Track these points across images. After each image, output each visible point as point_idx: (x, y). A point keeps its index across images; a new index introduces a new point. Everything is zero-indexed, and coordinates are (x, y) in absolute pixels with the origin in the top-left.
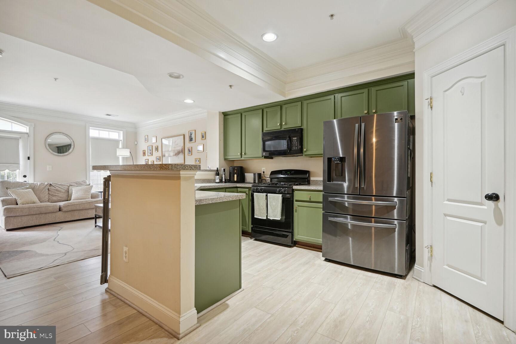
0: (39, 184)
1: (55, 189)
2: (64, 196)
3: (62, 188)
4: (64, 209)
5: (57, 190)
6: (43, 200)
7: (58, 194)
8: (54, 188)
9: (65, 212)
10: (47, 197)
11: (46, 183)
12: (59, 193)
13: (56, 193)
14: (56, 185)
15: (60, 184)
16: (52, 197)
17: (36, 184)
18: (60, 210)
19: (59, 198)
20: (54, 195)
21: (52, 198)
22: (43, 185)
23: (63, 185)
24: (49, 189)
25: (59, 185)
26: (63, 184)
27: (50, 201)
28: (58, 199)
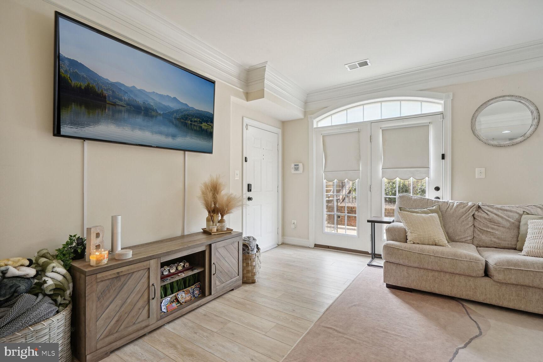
0: (455, 205)
1: (487, 217)
2: (508, 237)
3: (502, 218)
4: (498, 276)
5: (491, 221)
6: (460, 237)
7: (493, 229)
8: (485, 215)
9: (501, 283)
10: (470, 232)
11: (470, 204)
12: (496, 227)
13: (488, 227)
14: (491, 210)
15: (499, 206)
16: (479, 233)
17: (451, 204)
18: (487, 273)
19: (494, 239)
20: (484, 231)
21: (479, 235)
22: (464, 207)
23: (506, 210)
24: (475, 216)
25: (498, 209)
26: (508, 208)
27: (476, 242)
28: (491, 240)
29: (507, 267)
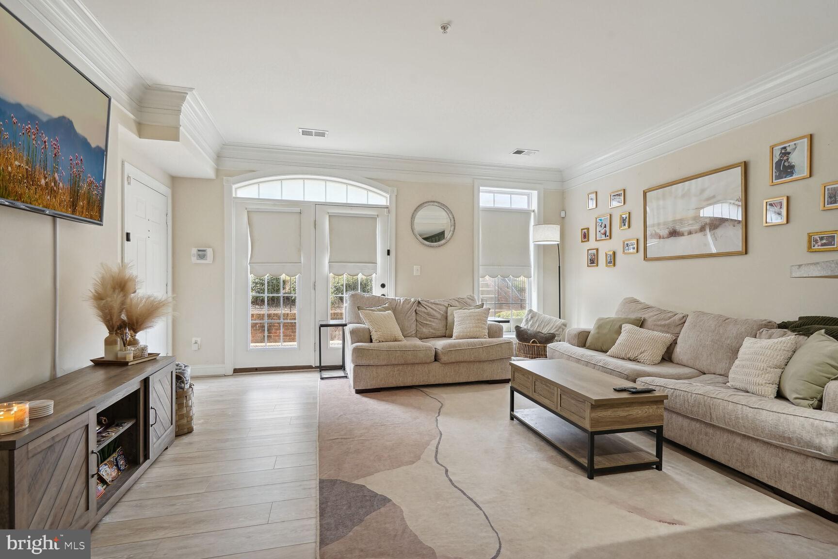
0: (402, 301)
1: (426, 311)
2: (440, 327)
3: (436, 311)
4: (444, 358)
5: (428, 314)
6: (407, 332)
7: (430, 321)
8: (423, 309)
9: (445, 364)
10: (414, 326)
11: (412, 300)
12: (432, 319)
13: (427, 320)
14: (428, 304)
15: (432, 301)
16: (421, 326)
17: (399, 301)
18: (436, 358)
19: (431, 331)
20: (425, 323)
21: (420, 328)
22: (409, 303)
23: (437, 304)
24: (417, 311)
25: (431, 303)
26: (438, 302)
27: (419, 335)
28: (429, 332)
29: (449, 350)
